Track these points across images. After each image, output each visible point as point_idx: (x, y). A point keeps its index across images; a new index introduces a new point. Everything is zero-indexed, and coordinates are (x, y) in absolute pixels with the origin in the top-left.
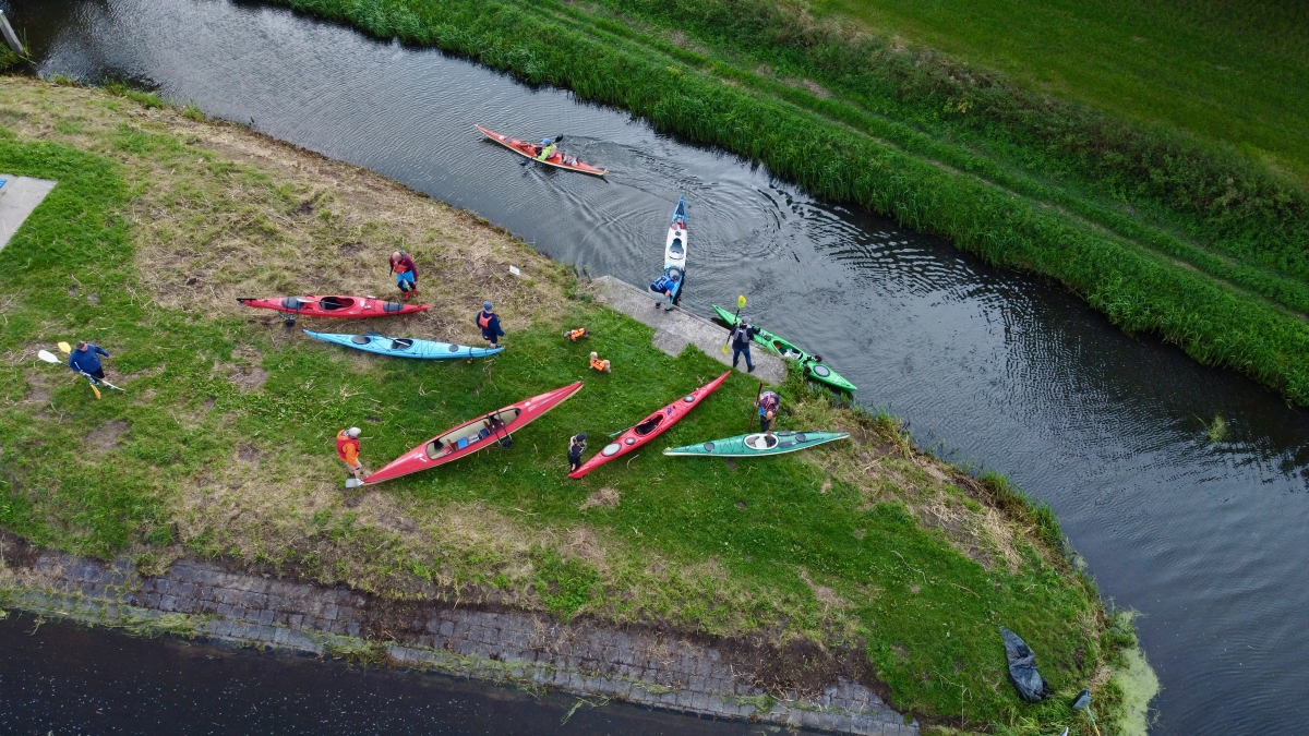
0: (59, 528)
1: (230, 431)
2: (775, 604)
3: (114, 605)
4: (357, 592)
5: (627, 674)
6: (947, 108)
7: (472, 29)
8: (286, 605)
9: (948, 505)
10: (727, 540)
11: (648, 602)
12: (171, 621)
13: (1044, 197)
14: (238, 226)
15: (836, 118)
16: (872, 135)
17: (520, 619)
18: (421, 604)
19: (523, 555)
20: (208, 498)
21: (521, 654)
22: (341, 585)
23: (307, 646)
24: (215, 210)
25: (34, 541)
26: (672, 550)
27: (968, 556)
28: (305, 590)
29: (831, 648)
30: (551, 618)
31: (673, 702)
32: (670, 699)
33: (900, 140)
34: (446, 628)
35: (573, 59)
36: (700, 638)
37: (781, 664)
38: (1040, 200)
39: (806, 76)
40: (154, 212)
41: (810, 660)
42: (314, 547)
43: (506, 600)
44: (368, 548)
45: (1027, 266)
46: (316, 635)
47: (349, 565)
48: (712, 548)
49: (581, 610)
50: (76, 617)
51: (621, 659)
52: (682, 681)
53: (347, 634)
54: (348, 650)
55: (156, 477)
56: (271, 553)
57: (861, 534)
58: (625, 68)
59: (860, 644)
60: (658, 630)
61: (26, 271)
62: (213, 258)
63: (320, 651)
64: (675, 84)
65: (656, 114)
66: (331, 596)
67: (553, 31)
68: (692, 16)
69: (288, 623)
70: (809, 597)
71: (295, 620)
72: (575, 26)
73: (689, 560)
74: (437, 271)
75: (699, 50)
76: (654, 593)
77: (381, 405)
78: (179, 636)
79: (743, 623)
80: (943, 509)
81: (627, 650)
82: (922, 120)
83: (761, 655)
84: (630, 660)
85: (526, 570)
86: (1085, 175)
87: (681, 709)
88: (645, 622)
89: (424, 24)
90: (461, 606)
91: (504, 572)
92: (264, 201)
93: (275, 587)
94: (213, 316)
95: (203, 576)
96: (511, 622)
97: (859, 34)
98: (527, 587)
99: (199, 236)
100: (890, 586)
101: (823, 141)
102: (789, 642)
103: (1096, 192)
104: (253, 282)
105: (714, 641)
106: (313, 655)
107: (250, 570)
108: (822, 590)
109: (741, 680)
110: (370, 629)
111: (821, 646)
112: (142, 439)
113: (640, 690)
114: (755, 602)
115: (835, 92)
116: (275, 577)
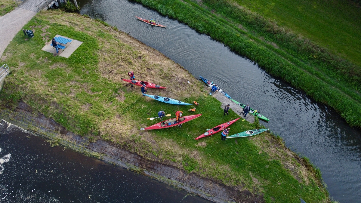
0: (73, 127)
1: (115, 111)
2: (242, 180)
3: (83, 148)
4: (139, 156)
5: (201, 190)
6: (310, 56)
7: (187, 16)
8: (122, 155)
9: (292, 164)
10: (232, 161)
11: (210, 173)
12: (95, 154)
13: (334, 85)
14: (123, 60)
15: (279, 54)
16: (288, 60)
17: (177, 170)
18: (154, 162)
19: (180, 155)
20: (107, 126)
21: (176, 179)
22: (135, 153)
23: (125, 166)
24: (118, 55)
25: (67, 128)
26: (218, 161)
27: (295, 178)
28: (127, 153)
29: (254, 194)
30: (185, 172)
31: (212, 199)
32: (211, 198)
33: (296, 63)
34: (159, 169)
35: (212, 28)
36: (221, 185)
37: (241, 195)
38: (332, 85)
39: (273, 42)
40: (104, 53)
41: (249, 196)
42: (130, 143)
43: (175, 165)
44: (143, 145)
45: (325, 103)
46: (128, 164)
47: (138, 149)
48: (228, 162)
49: (192, 171)
50: (74, 149)
51: (201, 186)
52: (215, 194)
53: (135, 165)
54: (135, 169)
55: (96, 119)
56: (120, 142)
57: (267, 167)
58: (225, 32)
59: (262, 195)
60: (211, 180)
61: (74, 63)
62: (116, 67)
63: (128, 168)
64: (237, 39)
65: (231, 46)
66: (133, 155)
67: (208, 20)
68: (245, 21)
69: (121, 160)
70: (251, 180)
71: (123, 159)
72: (214, 19)
73: (222, 164)
74: (169, 79)
75: (245, 30)
76: (211, 171)
77: (151, 111)
78: (96, 158)
79: (233, 183)
80: (290, 164)
81: (202, 184)
82: (303, 58)
83: (236, 192)
84: (203, 186)
85: (181, 159)
86: (347, 81)
87: (213, 201)
88: (208, 178)
89: (175, 14)
90: (163, 164)
91: (175, 158)
92: (130, 54)
93: (120, 151)
94: (115, 81)
95: (104, 145)
96: (175, 171)
97: (289, 32)
98: (180, 163)
99: (114, 61)
100: (273, 182)
101: (275, 60)
102: (244, 190)
103: (349, 86)
104: (125, 74)
105: (225, 186)
106: (126, 169)
107: (115, 145)
108: (254, 179)
109: (230, 197)
110: (140, 165)
111: (252, 193)
112: (94, 109)
113: (204, 195)
114: (237, 178)
115: (280, 47)
116: (120, 148)
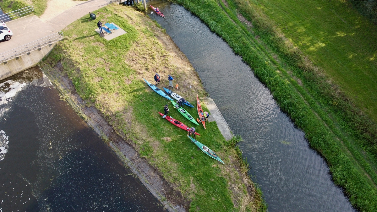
0: (81, 91)
1: (117, 89)
2: (180, 180)
3: (79, 108)
4: (113, 129)
5: (144, 175)
6: (330, 102)
8: (102, 124)
9: (239, 188)
10: (183, 162)
11: (157, 163)
12: (84, 116)
14: (150, 54)
15: (299, 91)
16: (305, 99)
17: (134, 151)
18: (121, 137)
19: (143, 140)
20: (104, 98)
21: (129, 158)
22: (111, 126)
23: (99, 133)
24: (148, 49)
25: (77, 91)
26: (171, 157)
27: (233, 201)
28: (106, 123)
29: (184, 197)
30: (139, 155)
31: (147, 186)
34: (121, 145)
36: (161, 177)
37: (172, 193)
38: (338, 137)
39: (300, 78)
40: (138, 45)
41: (178, 197)
42: (112, 116)
43: (134, 146)
44: (120, 122)
45: (321, 152)
46: (102, 132)
47: (115, 123)
48: (178, 161)
49: (144, 156)
50: (73, 107)
51: (145, 171)
52: (152, 183)
53: (106, 135)
54: (104, 138)
55: (99, 90)
56: (105, 113)
57: (212, 180)
59: (190, 201)
60: (155, 170)
62: (140, 58)
63: (100, 136)
64: (265, 66)
66: (109, 127)
67: (246, 43)
68: (282, 52)
69: (99, 127)
70: (189, 184)
71: (101, 127)
72: (253, 44)
73: (172, 161)
75: (278, 61)
76: (160, 162)
77: (145, 99)
78: (83, 119)
79: (171, 180)
80: (237, 188)
81: (148, 170)
83: (170, 189)
85: (141, 142)
86: (357, 137)
87: (148, 188)
88: (154, 167)
90: (126, 142)
91: (138, 141)
92: (158, 52)
93: (102, 120)
94: (132, 68)
95: (94, 111)
96: (132, 151)
97: (322, 74)
98: (139, 146)
99: (141, 53)
100: (208, 194)
102: (177, 190)
103: (357, 143)
104: (143, 65)
105: (164, 180)
106: (99, 135)
107: (101, 115)
108: (193, 185)
109: (163, 191)
110: (110, 137)
111: (182, 195)
112: (103, 82)
113: (144, 180)
114: (177, 177)
115: (304, 85)
116: (103, 118)
